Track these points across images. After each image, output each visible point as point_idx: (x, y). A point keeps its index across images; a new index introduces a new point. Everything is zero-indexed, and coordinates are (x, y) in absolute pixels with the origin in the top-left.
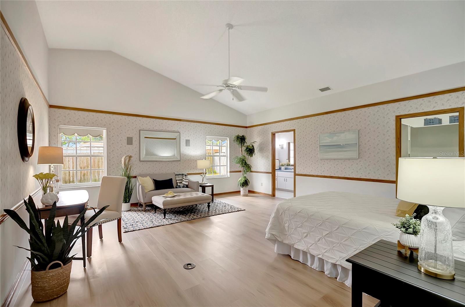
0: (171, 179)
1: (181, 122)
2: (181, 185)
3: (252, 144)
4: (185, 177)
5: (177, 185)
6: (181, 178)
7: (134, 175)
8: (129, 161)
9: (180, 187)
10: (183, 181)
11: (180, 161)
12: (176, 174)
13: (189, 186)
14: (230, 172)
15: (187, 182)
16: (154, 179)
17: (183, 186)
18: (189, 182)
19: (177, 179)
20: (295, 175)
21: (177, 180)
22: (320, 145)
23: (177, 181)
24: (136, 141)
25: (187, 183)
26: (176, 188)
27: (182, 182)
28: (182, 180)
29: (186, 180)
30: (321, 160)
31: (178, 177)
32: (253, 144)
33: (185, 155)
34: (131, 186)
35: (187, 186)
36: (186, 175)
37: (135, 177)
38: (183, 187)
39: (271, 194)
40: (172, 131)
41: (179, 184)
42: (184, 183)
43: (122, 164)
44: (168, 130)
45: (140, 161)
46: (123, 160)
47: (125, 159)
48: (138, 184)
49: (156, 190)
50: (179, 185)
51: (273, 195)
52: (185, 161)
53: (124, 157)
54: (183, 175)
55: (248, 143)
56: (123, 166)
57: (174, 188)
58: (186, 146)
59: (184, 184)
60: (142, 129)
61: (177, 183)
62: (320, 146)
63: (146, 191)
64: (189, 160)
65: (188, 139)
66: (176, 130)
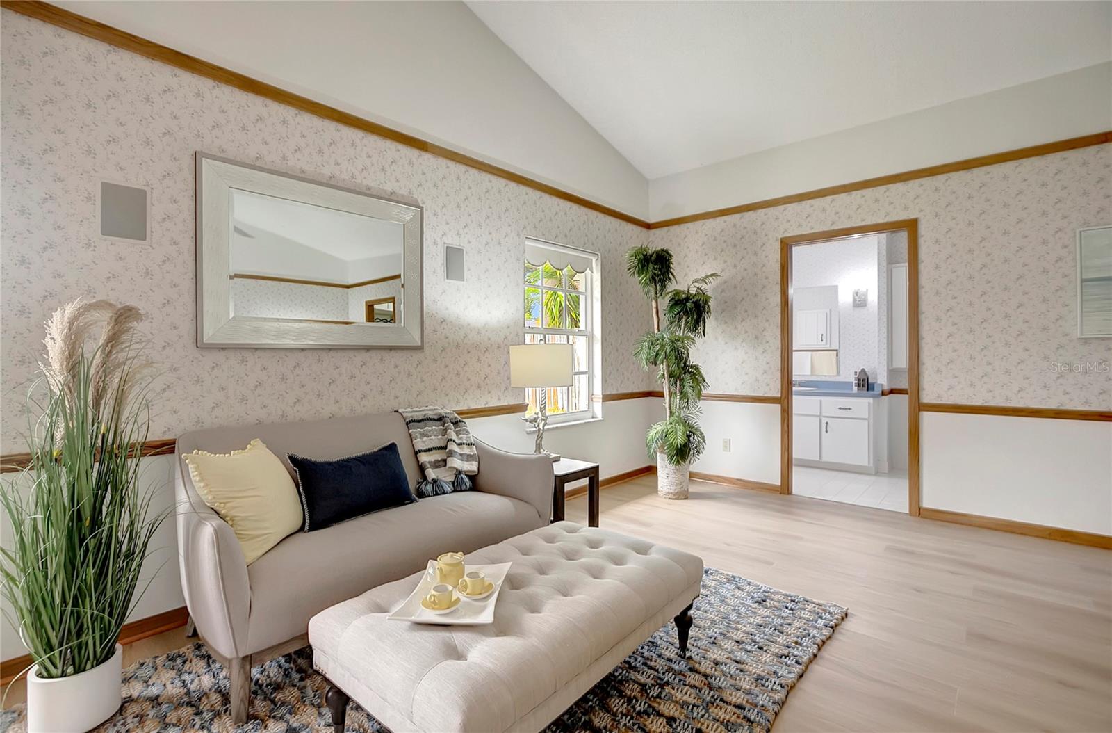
0: (392, 448)
1: (427, 158)
2: (445, 476)
3: (698, 285)
4: (457, 434)
5: (424, 477)
6: (435, 440)
7: (157, 434)
8: (114, 340)
9: (438, 490)
10: (451, 453)
11: (420, 348)
12: (409, 416)
13: (481, 481)
14: (607, 398)
15: (469, 458)
16: (292, 459)
17: (453, 483)
18: (483, 455)
19: (416, 450)
20: (918, 407)
21: (420, 451)
22: (1084, 277)
23: (424, 458)
24: (167, 218)
25: (472, 467)
26: (421, 495)
27: (445, 461)
28: (445, 448)
29: (466, 450)
30: (1086, 341)
31: (423, 435)
32: (704, 286)
33: (444, 321)
34: (132, 524)
35: (475, 484)
36: (456, 423)
37: (167, 448)
38: (457, 487)
39: (780, 484)
40: (385, 191)
41: (431, 474)
42: (456, 463)
43: (47, 363)
44: (365, 182)
45: (197, 341)
46: (57, 329)
47: (71, 323)
48: (183, 505)
49: (312, 529)
50: (435, 481)
51: (785, 488)
52: (444, 349)
53: (70, 309)
54: (441, 419)
55: (684, 279)
56: (56, 376)
57: (413, 501)
58: (447, 278)
59: (460, 472)
60: (215, 152)
61: (422, 469)
62: (1083, 281)
63: (251, 551)
64: (458, 346)
65: (454, 242)
66: (404, 192)
